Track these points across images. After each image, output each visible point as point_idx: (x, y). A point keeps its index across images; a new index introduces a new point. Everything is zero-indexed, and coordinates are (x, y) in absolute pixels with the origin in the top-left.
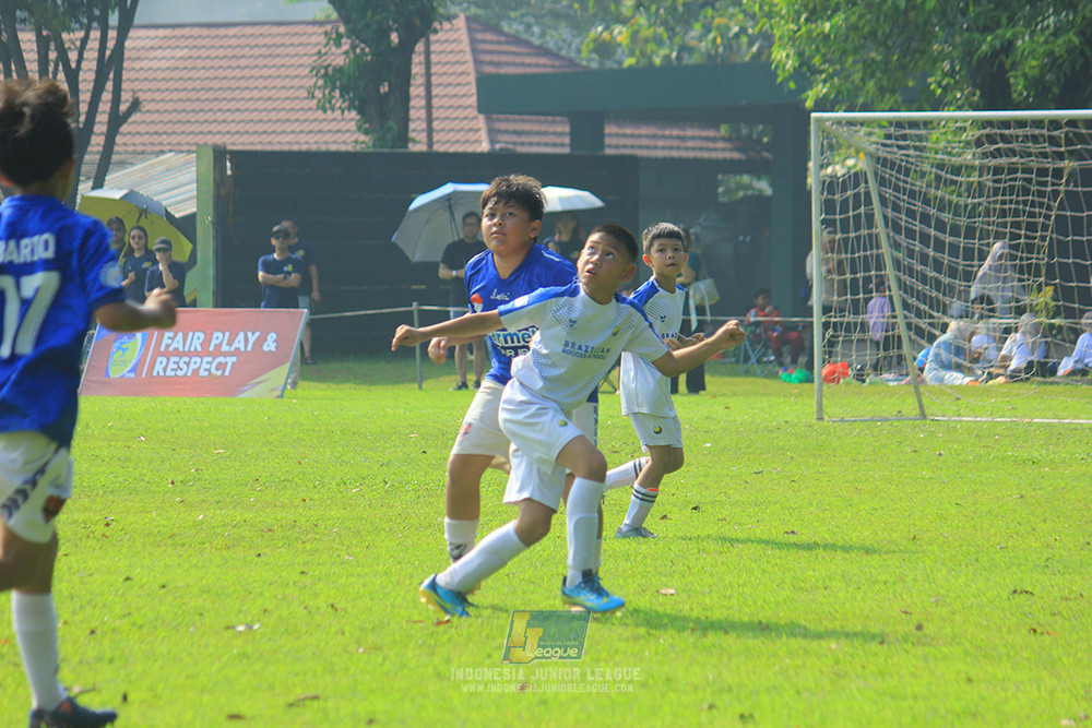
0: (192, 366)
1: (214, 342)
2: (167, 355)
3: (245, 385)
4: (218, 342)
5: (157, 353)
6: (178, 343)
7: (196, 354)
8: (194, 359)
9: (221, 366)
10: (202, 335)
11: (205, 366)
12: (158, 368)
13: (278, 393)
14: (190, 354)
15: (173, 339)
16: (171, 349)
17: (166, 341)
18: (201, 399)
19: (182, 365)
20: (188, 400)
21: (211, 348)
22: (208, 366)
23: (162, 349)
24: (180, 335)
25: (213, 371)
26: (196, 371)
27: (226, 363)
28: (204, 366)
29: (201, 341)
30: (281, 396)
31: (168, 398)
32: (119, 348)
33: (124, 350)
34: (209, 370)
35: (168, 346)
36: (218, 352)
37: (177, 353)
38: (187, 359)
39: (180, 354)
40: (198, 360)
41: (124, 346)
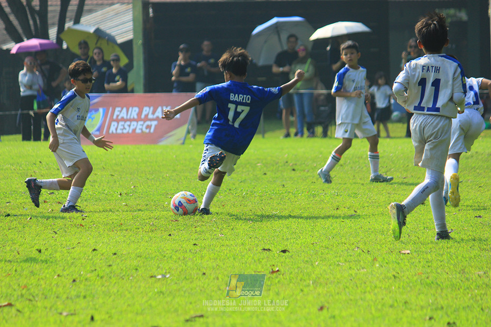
0: (132, 127)
1: (144, 113)
2: (118, 121)
3: (162, 137)
4: (146, 113)
5: (112, 120)
6: (124, 114)
7: (134, 120)
8: (133, 123)
9: (149, 127)
10: (137, 109)
12: (113, 129)
13: (181, 141)
14: (131, 120)
15: (121, 112)
16: (120, 117)
17: (116, 113)
18: (137, 146)
19: (126, 126)
20: (130, 146)
21: (143, 116)
22: (141, 127)
23: (115, 117)
24: (125, 110)
25: (144, 129)
26: (134, 130)
27: (151, 126)
28: (139, 127)
29: (136, 112)
30: (183, 143)
32: (90, 117)
33: (92, 119)
34: (142, 129)
35: (118, 116)
36: (146, 119)
37: (123, 119)
38: (128, 123)
39: (125, 120)
40: (135, 123)
41: (92, 116)
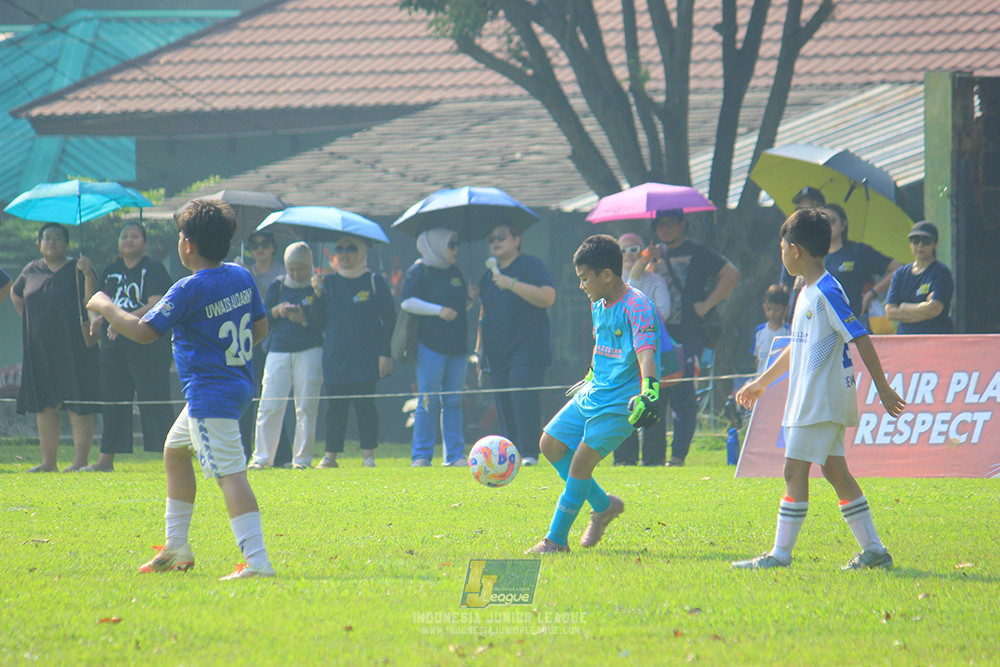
0: (919, 429)
1: (954, 388)
4: (960, 388)
8: (921, 417)
9: (966, 427)
10: (933, 378)
11: (939, 427)
14: (916, 409)
18: (934, 481)
20: (912, 482)
21: (950, 399)
22: (944, 428)
24: (899, 380)
25: (953, 435)
26: (925, 436)
27: (974, 422)
29: (932, 386)
31: (880, 480)
34: (946, 435)
36: (960, 404)
40: (928, 417)
